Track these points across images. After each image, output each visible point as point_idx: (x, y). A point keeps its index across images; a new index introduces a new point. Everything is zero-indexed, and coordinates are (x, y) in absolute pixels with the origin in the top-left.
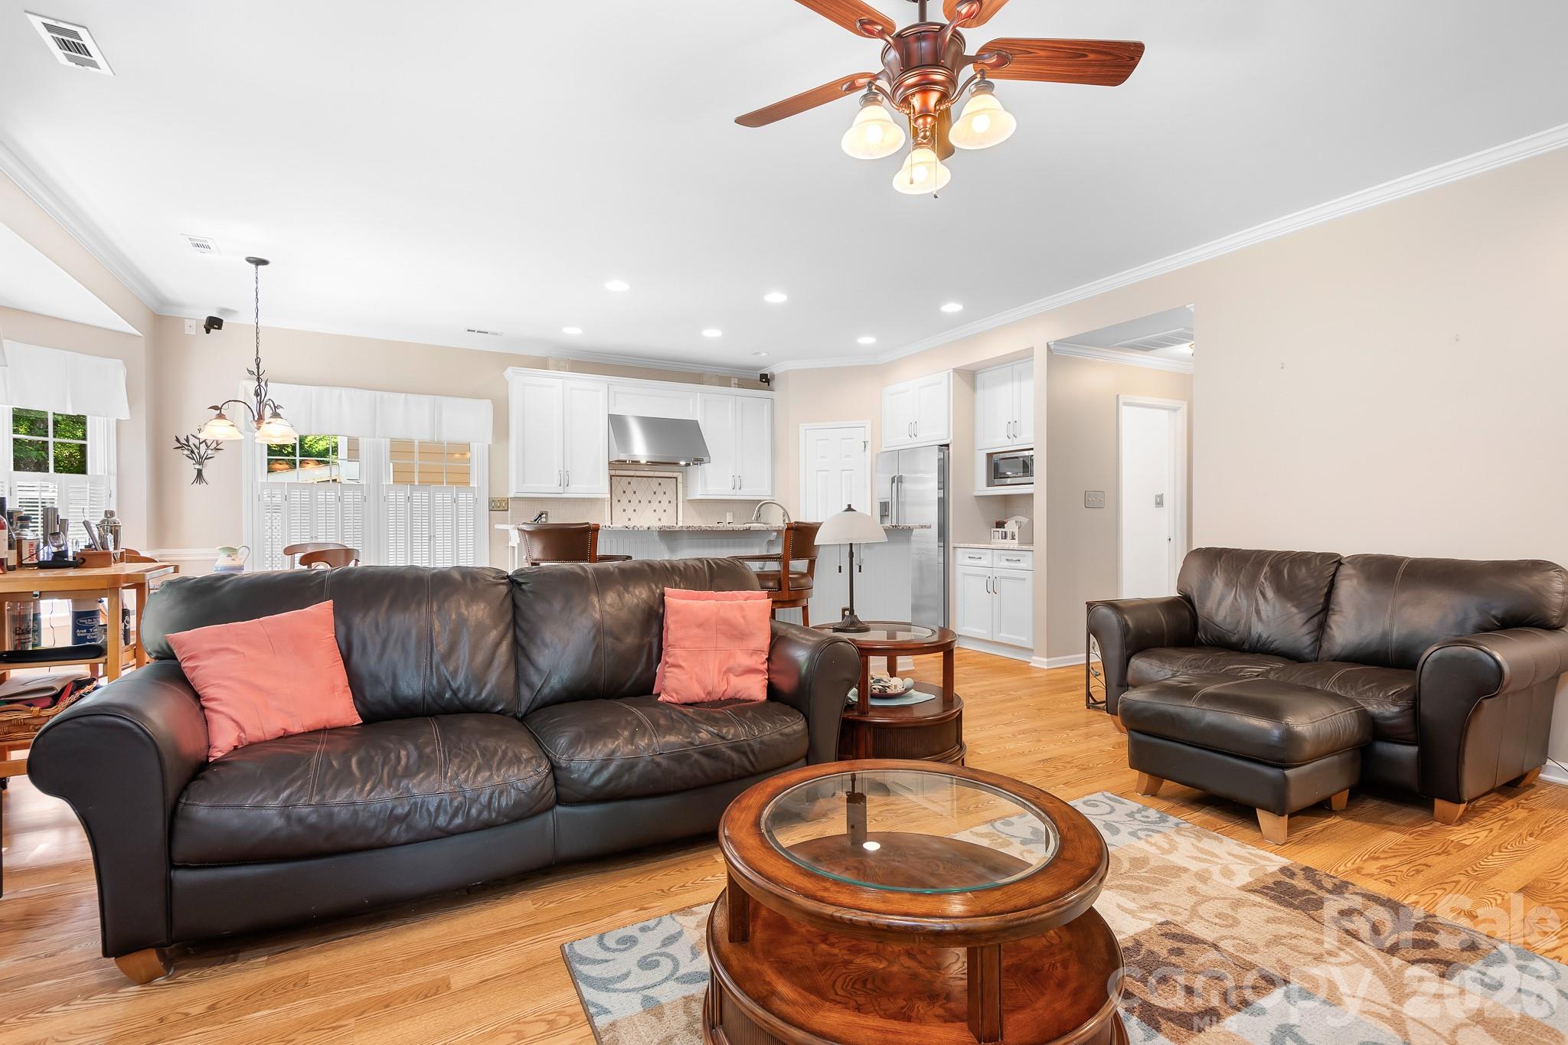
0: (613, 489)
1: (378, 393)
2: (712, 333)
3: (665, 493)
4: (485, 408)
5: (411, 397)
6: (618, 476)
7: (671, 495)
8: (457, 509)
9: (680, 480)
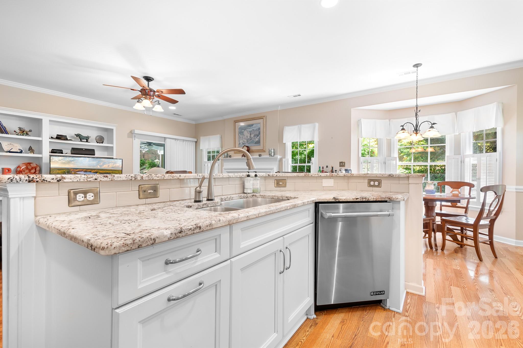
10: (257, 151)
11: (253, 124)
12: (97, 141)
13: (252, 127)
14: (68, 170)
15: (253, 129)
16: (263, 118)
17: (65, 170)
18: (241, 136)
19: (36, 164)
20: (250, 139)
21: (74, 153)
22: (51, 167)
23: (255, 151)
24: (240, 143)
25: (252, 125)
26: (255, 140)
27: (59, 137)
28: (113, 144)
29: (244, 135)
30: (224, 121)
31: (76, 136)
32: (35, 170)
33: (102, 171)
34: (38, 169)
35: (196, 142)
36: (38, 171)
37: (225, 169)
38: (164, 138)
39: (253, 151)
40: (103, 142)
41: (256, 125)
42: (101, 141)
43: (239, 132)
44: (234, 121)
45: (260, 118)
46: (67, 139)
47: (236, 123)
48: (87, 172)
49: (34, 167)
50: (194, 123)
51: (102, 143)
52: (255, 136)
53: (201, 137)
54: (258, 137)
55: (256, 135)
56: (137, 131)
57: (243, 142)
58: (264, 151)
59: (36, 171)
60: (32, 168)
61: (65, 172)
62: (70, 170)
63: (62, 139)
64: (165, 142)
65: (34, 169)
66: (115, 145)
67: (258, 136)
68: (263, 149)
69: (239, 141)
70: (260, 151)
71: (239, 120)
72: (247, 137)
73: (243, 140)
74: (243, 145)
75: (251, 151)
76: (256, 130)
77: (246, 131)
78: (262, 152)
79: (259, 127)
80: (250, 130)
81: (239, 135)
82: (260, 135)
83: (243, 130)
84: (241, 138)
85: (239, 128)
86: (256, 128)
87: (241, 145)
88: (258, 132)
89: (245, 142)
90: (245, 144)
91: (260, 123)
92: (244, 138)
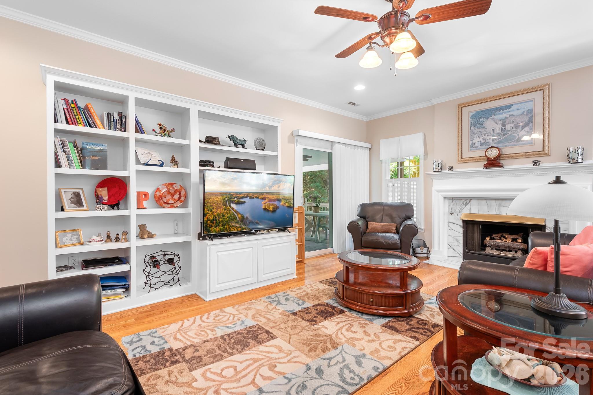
10: (539, 154)
11: (513, 105)
12: (256, 148)
14: (229, 196)
15: (511, 113)
16: (543, 90)
17: (226, 196)
18: (477, 131)
19: (180, 186)
20: (502, 133)
21: (231, 167)
22: (206, 191)
23: (515, 156)
24: (473, 144)
25: (509, 107)
26: (516, 135)
27: (210, 140)
28: (277, 151)
29: (484, 128)
30: (433, 108)
31: (230, 139)
32: (180, 194)
33: (272, 196)
34: (183, 193)
35: (369, 148)
36: (183, 196)
37: (438, 191)
38: (330, 143)
40: (265, 148)
41: (521, 104)
42: (261, 146)
43: (471, 123)
44: (459, 105)
45: (534, 89)
46: (219, 144)
47: (463, 108)
48: (253, 198)
49: (178, 190)
50: (365, 119)
51: (263, 150)
52: (516, 127)
53: (382, 141)
54: (526, 128)
55: (521, 124)
56: (301, 133)
57: (482, 142)
58: (545, 154)
59: (180, 197)
60: (175, 192)
61: (225, 199)
62: (232, 195)
63: (214, 144)
64: (332, 149)
65: (178, 193)
66: (279, 154)
67: (525, 126)
68: (543, 151)
69: (472, 141)
70: (533, 155)
71: (471, 102)
72: (493, 130)
73: (481, 138)
74: (481, 146)
75: (504, 157)
76: (519, 115)
77: (490, 119)
78: (538, 156)
79: (527, 109)
80: (502, 116)
81: (472, 128)
82: (532, 123)
83: (482, 119)
84: (475, 135)
85: (472, 116)
86: (520, 112)
87: (478, 147)
88: (527, 118)
89: (487, 141)
90: (488, 143)
91: (532, 100)
92: (485, 133)
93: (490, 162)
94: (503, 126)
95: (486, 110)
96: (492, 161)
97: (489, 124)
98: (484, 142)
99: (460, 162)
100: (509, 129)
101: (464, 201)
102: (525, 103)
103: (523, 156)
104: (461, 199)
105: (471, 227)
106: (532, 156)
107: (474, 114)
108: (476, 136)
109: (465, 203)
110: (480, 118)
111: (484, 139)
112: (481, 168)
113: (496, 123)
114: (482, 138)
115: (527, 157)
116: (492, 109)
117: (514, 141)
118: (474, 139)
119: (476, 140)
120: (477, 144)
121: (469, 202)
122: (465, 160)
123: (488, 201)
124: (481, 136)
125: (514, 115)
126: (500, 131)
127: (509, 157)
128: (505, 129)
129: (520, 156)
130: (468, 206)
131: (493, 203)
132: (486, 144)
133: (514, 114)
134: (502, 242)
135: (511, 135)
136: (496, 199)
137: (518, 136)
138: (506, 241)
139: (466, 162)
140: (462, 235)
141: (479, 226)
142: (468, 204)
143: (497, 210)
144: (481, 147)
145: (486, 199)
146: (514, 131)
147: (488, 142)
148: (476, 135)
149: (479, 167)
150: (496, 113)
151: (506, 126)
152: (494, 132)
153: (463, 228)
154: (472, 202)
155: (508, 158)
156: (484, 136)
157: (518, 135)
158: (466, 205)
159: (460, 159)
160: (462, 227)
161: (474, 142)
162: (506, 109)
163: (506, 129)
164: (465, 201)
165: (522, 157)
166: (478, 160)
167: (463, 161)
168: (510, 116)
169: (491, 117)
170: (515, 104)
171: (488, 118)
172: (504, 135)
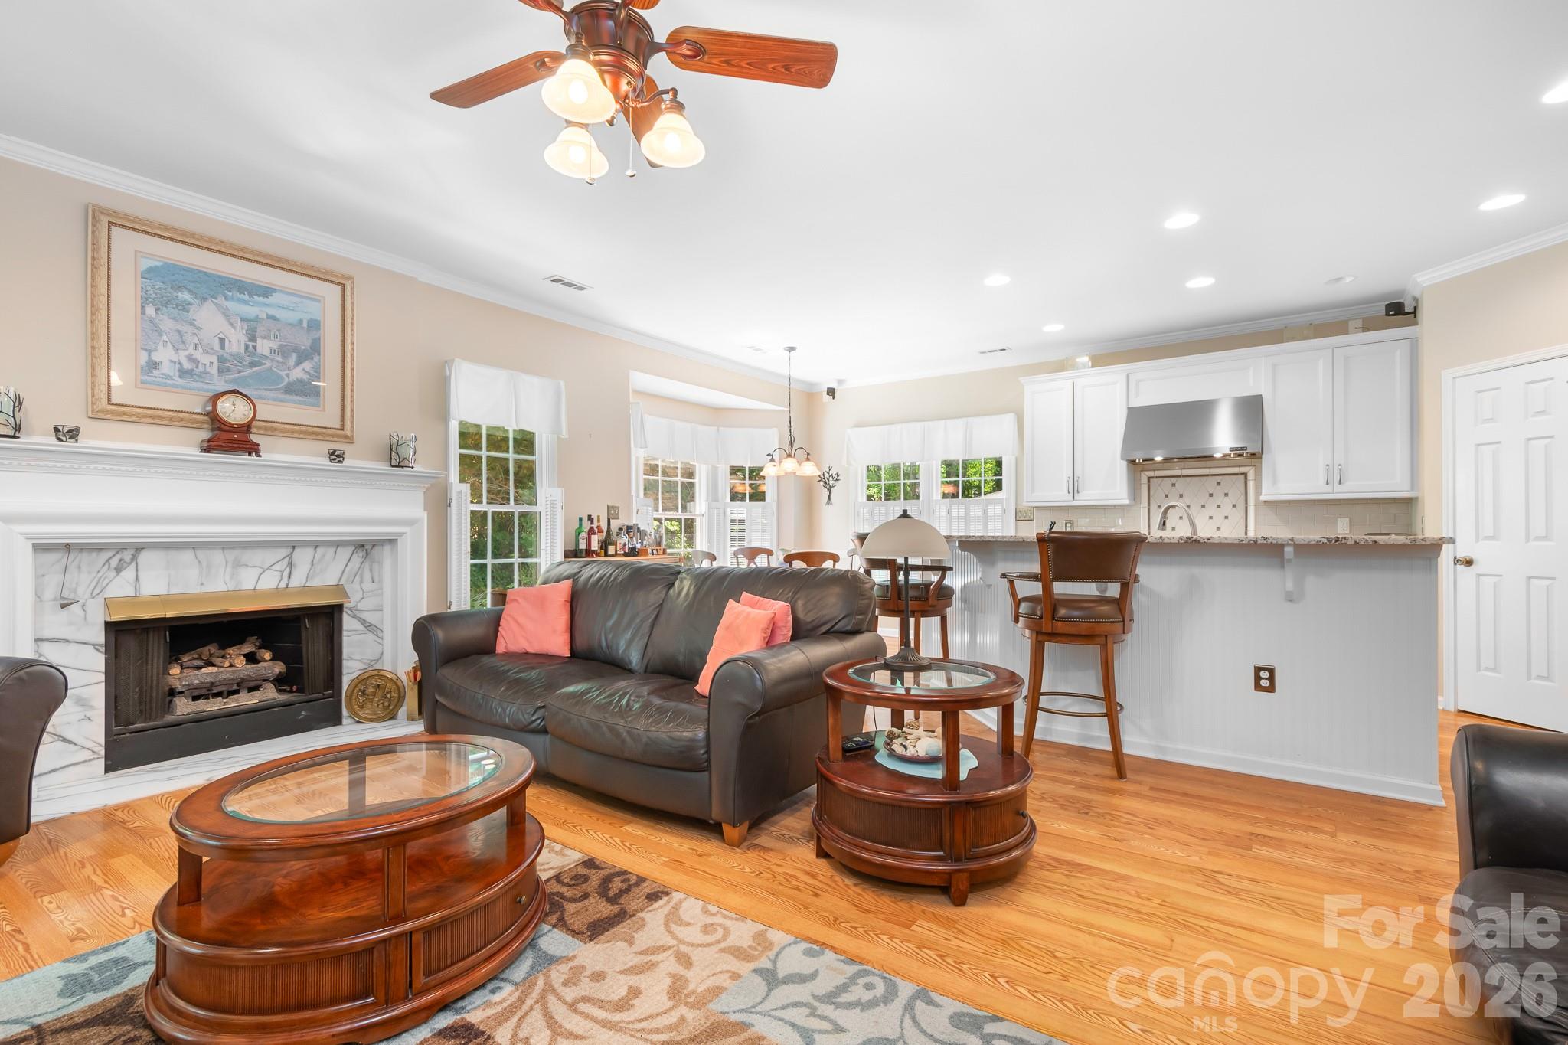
0: (1152, 493)
1: (926, 423)
2: (1200, 282)
3: (1226, 495)
4: (1009, 420)
5: (949, 422)
6: (1157, 477)
7: (1236, 495)
8: (987, 519)
9: (1251, 476)
10: (333, 436)
11: (275, 291)
13: (261, 299)
15: (271, 311)
16: (342, 285)
18: (167, 324)
20: (248, 359)
23: (282, 430)
24: (153, 365)
25: (266, 291)
26: (283, 374)
29: (192, 324)
37: (10, 520)
39: (275, 429)
41: (298, 300)
43: (145, 291)
44: (100, 211)
45: (323, 274)
47: (113, 228)
52: (284, 351)
54: (307, 365)
55: (295, 349)
57: (187, 365)
58: (346, 437)
67: (303, 357)
68: (343, 430)
69: (149, 352)
70: (323, 434)
71: (143, 222)
72: (222, 340)
73: (183, 354)
74: (180, 377)
75: (259, 428)
76: (290, 324)
77: (209, 305)
78: (331, 439)
79: (309, 317)
80: (251, 311)
81: (150, 310)
82: (319, 354)
83: (185, 296)
84: (161, 335)
85: (150, 270)
86: (292, 317)
87: (171, 378)
88: (308, 339)
89: (201, 369)
90: (204, 375)
91: (319, 298)
92: (196, 341)
93: (224, 435)
94: (250, 340)
95: (200, 272)
96: (236, 432)
97: (209, 319)
98: (192, 370)
99: (96, 415)
100: (266, 352)
101: (110, 554)
102: (304, 300)
103: (301, 432)
104: (99, 548)
105: (131, 643)
106: (320, 437)
107: (156, 267)
108: (165, 342)
109: (114, 562)
110: (180, 288)
111: (190, 359)
112: (194, 452)
113: (231, 324)
114: (186, 353)
115: (309, 437)
116: (219, 277)
117: (276, 390)
118: (156, 350)
119: (164, 355)
120: (167, 368)
121: (132, 560)
122: (125, 414)
123: (200, 553)
124: (181, 346)
125: (278, 320)
126: (242, 350)
127: (266, 429)
128: (255, 347)
129: (293, 432)
130: (129, 574)
131: (218, 556)
132: (200, 376)
133: (278, 316)
134: (221, 669)
135: (270, 369)
136: (225, 546)
137: (289, 378)
138: (231, 666)
139: (125, 418)
140: (103, 677)
141: (162, 633)
142: (129, 564)
143: (227, 578)
144: (180, 381)
145: (195, 546)
146: (278, 361)
147: (206, 372)
148: (164, 338)
149: (186, 444)
150: (230, 294)
151: (259, 340)
152: (223, 347)
153: (106, 652)
154: (144, 557)
155: (262, 432)
156: (191, 351)
157: (288, 376)
158: (118, 570)
159: (103, 404)
160: (103, 649)
161: (155, 357)
162: (259, 296)
163: (259, 350)
164: (118, 557)
165: (296, 435)
166: (171, 419)
167: (113, 413)
168: (269, 317)
169: (216, 298)
170: (281, 291)
171: (204, 299)
172: (253, 364)
